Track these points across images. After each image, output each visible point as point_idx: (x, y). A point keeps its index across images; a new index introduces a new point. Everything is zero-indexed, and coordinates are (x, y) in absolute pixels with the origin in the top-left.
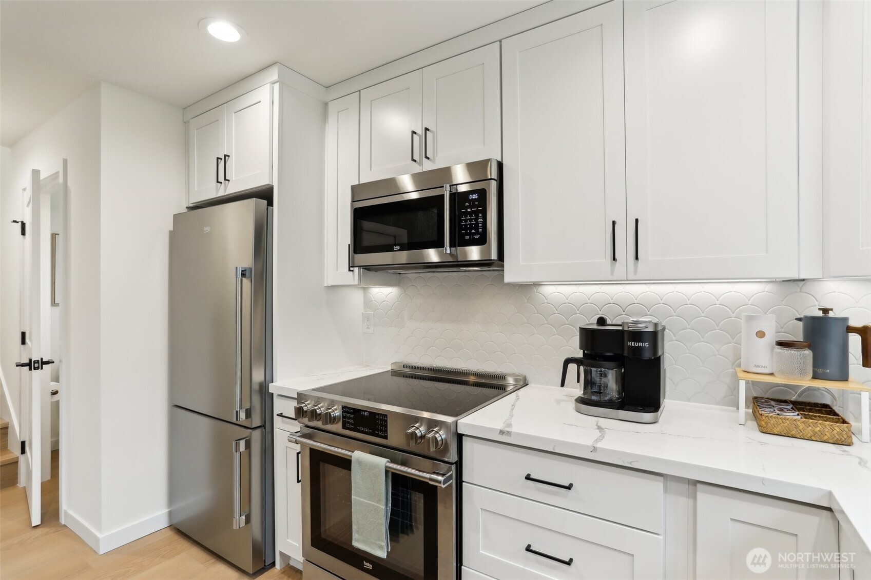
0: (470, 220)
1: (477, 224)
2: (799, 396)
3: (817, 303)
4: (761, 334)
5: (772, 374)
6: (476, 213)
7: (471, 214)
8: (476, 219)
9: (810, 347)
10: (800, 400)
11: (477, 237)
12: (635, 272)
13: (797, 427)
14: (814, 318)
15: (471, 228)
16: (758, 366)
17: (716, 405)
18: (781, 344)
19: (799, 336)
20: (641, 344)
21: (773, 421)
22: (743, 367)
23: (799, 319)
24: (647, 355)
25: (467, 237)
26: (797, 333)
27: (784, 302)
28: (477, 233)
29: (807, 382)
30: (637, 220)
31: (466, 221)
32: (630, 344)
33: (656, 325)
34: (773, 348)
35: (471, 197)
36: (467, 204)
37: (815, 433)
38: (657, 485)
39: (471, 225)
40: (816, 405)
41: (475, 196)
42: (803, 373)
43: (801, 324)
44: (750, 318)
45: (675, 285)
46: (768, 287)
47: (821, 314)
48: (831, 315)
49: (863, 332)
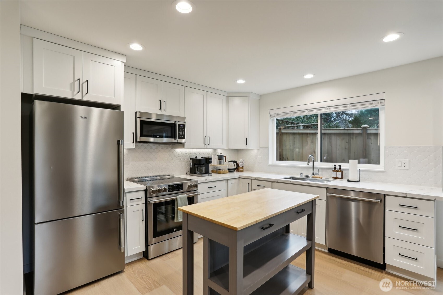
0: (181, 132)
1: (182, 133)
4: (216, 158)
6: (182, 130)
7: (181, 130)
8: (182, 132)
9: (219, 160)
11: (183, 136)
15: (181, 134)
16: (215, 164)
25: (180, 136)
28: (182, 136)
29: (219, 166)
30: (210, 137)
31: (180, 132)
32: (209, 161)
35: (181, 126)
36: (180, 127)
39: (181, 133)
41: (182, 126)
43: (218, 156)
47: (220, 154)
48: (222, 154)
49: (225, 157)
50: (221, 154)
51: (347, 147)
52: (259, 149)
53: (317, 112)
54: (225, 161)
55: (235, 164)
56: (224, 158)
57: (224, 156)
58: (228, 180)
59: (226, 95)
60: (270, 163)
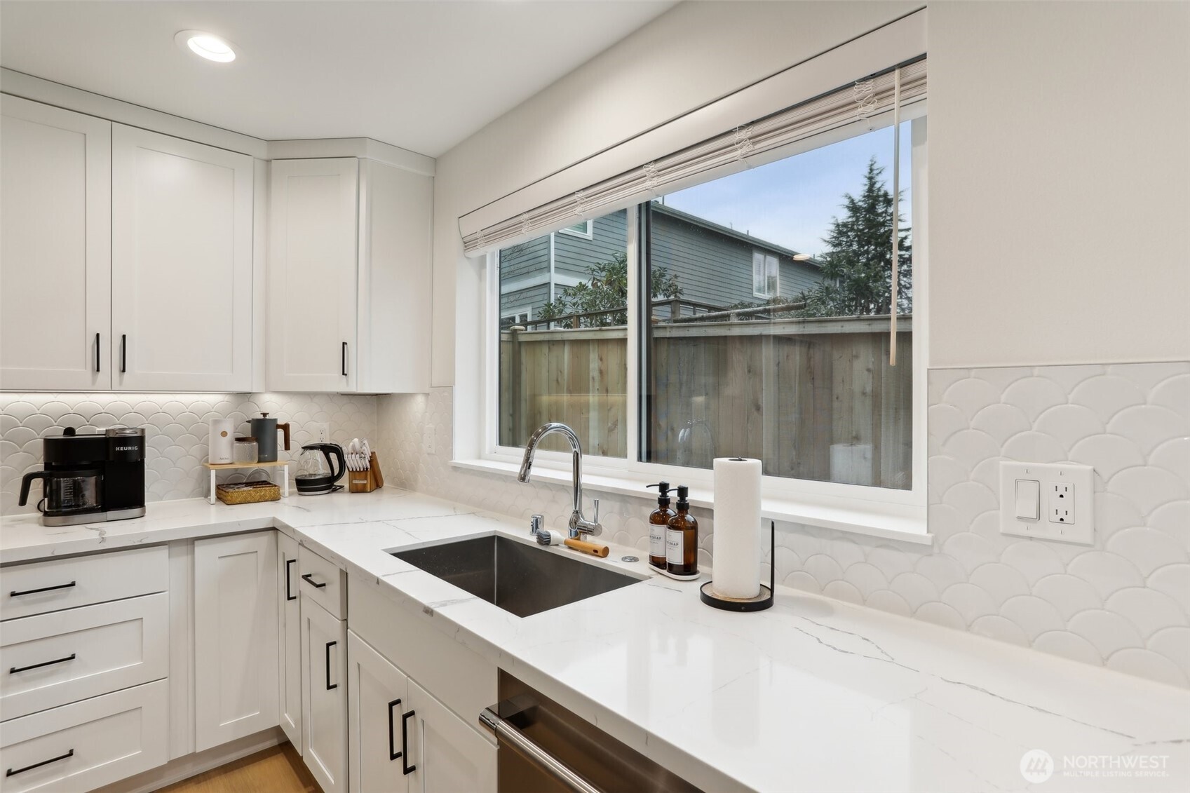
2: (248, 479)
3: (258, 410)
4: (224, 434)
5: (231, 464)
9: (257, 440)
10: (249, 481)
12: (121, 383)
13: (250, 495)
14: (258, 420)
16: (223, 459)
17: (187, 498)
18: (238, 440)
19: (249, 434)
20: (130, 448)
21: (235, 495)
22: (210, 461)
23: (249, 422)
24: (134, 458)
26: (247, 431)
27: (238, 410)
29: (255, 466)
30: (124, 337)
32: (117, 449)
33: (143, 430)
34: (232, 445)
37: (261, 496)
38: (163, 553)
40: (259, 482)
42: (251, 459)
43: (250, 424)
44: (216, 422)
45: (147, 395)
46: (227, 398)
47: (262, 417)
48: (267, 417)
49: (286, 428)
50: (265, 415)
51: (869, 389)
52: (428, 394)
53: (610, 198)
54: (287, 447)
55: (333, 456)
56: (280, 433)
57: (279, 422)
58: (192, 542)
59: (262, 152)
60: (463, 455)
